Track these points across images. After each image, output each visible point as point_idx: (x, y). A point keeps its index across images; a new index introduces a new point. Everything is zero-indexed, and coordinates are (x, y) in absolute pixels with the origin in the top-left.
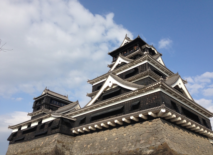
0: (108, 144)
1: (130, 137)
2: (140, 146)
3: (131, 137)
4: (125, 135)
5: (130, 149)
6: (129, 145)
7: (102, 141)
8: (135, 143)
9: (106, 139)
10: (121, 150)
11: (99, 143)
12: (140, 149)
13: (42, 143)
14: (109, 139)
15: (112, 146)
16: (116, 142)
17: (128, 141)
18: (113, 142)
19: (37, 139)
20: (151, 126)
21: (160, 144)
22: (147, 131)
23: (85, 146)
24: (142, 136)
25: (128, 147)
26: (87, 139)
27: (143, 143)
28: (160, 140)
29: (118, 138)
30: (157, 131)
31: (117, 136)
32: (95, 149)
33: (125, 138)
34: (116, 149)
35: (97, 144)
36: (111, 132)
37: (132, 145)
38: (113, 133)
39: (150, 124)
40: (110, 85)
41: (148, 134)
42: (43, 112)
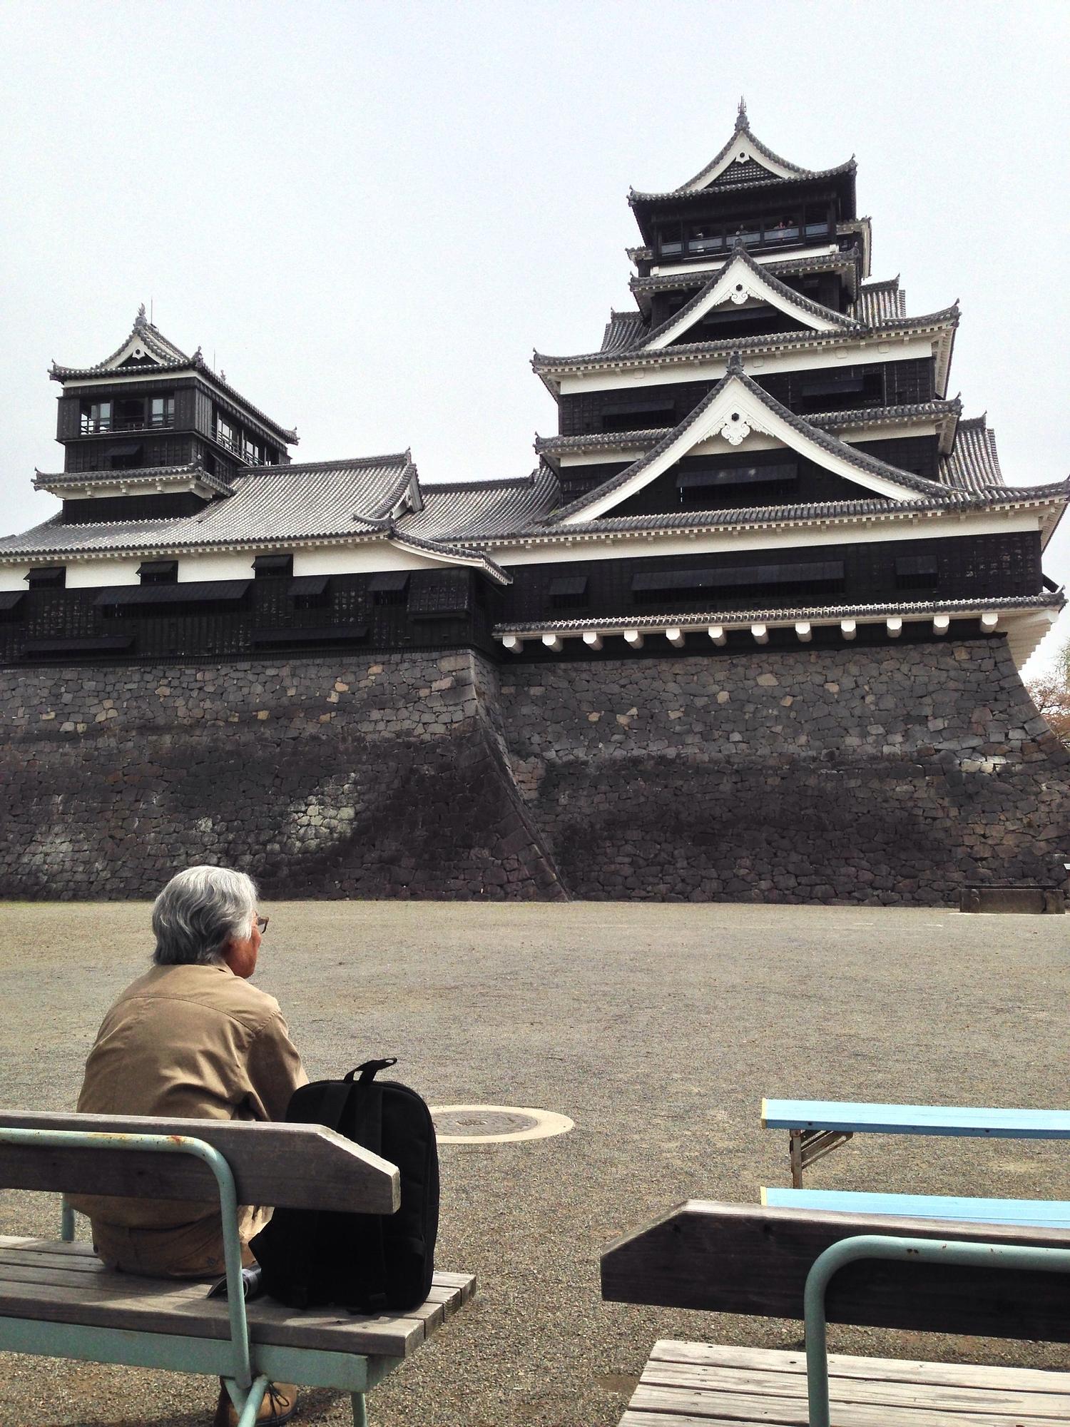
0: (747, 717)
1: (863, 698)
2: (932, 738)
3: (869, 699)
4: (833, 688)
5: (886, 749)
6: (874, 732)
7: (700, 702)
8: (902, 727)
9: (723, 697)
10: (838, 749)
11: (682, 709)
12: (938, 751)
13: (341, 687)
14: (743, 696)
15: (773, 730)
16: (793, 715)
17: (857, 712)
18: (775, 713)
19: (278, 663)
20: (966, 666)
21: (1029, 737)
22: (952, 685)
23: (594, 717)
24: (927, 700)
25: (870, 739)
26: (593, 685)
27: (944, 728)
28: (1026, 726)
29: (798, 698)
30: (1002, 689)
31: (788, 689)
32: (676, 738)
33: (838, 702)
34: (808, 744)
35: (673, 715)
36: (742, 666)
37: (888, 732)
38: (761, 674)
39: (962, 655)
40: (735, 436)
41: (957, 695)
42: (192, 487)
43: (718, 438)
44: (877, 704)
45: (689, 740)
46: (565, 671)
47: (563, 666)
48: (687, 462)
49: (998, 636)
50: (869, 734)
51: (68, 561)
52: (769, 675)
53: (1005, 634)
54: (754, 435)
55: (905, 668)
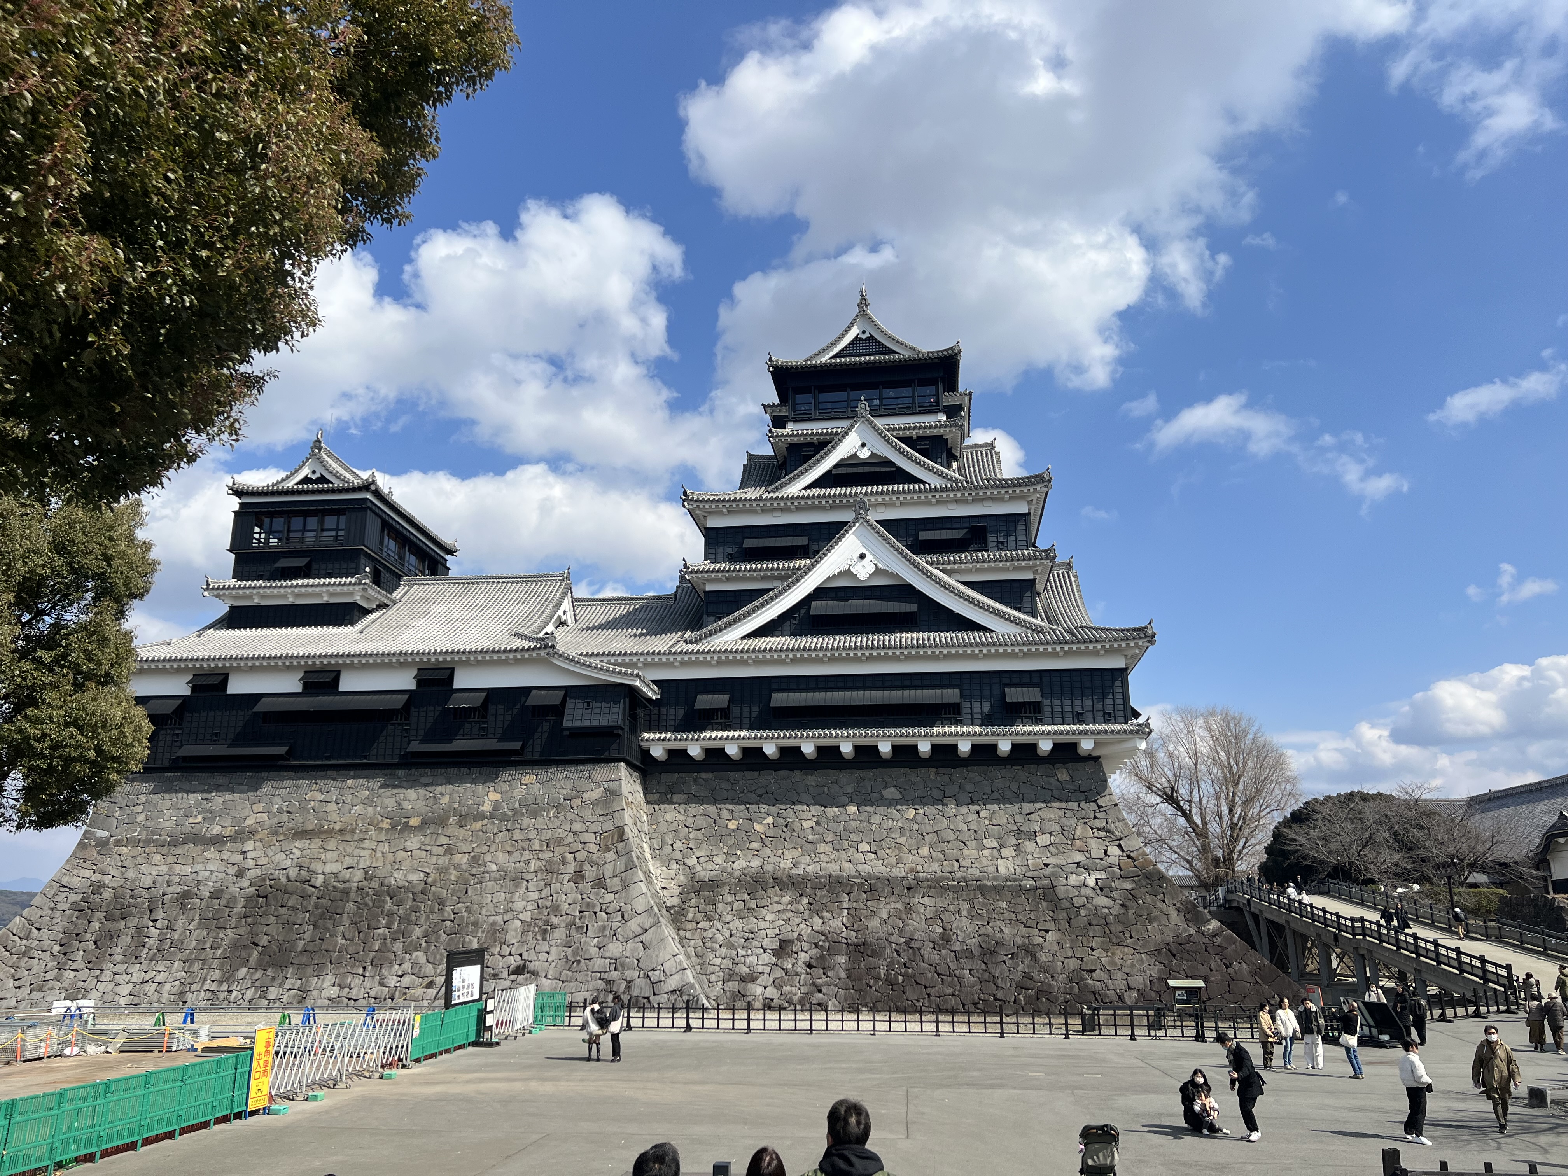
1: (978, 813)
2: (1041, 853)
6: (989, 846)
7: (831, 813)
8: (1014, 841)
9: (852, 808)
11: (815, 819)
12: (1047, 865)
13: (494, 796)
14: (870, 810)
15: (899, 841)
16: (916, 827)
17: (973, 827)
18: (900, 825)
20: (1067, 786)
21: (1124, 854)
22: (1056, 802)
23: (732, 825)
24: (1035, 816)
25: (986, 852)
26: (732, 794)
27: (1051, 844)
28: (1120, 842)
29: (921, 811)
30: (1101, 807)
31: (911, 803)
33: (956, 816)
35: (807, 824)
36: (870, 779)
37: (1002, 846)
38: (886, 787)
39: (1063, 775)
40: (863, 572)
41: (1061, 813)
42: (358, 598)
43: (847, 573)
44: (990, 820)
45: (822, 848)
46: (706, 780)
47: (704, 775)
48: (820, 593)
49: (1093, 759)
50: (985, 848)
51: (231, 667)
52: (893, 790)
53: (1098, 758)
54: (878, 571)
55: (1014, 787)
